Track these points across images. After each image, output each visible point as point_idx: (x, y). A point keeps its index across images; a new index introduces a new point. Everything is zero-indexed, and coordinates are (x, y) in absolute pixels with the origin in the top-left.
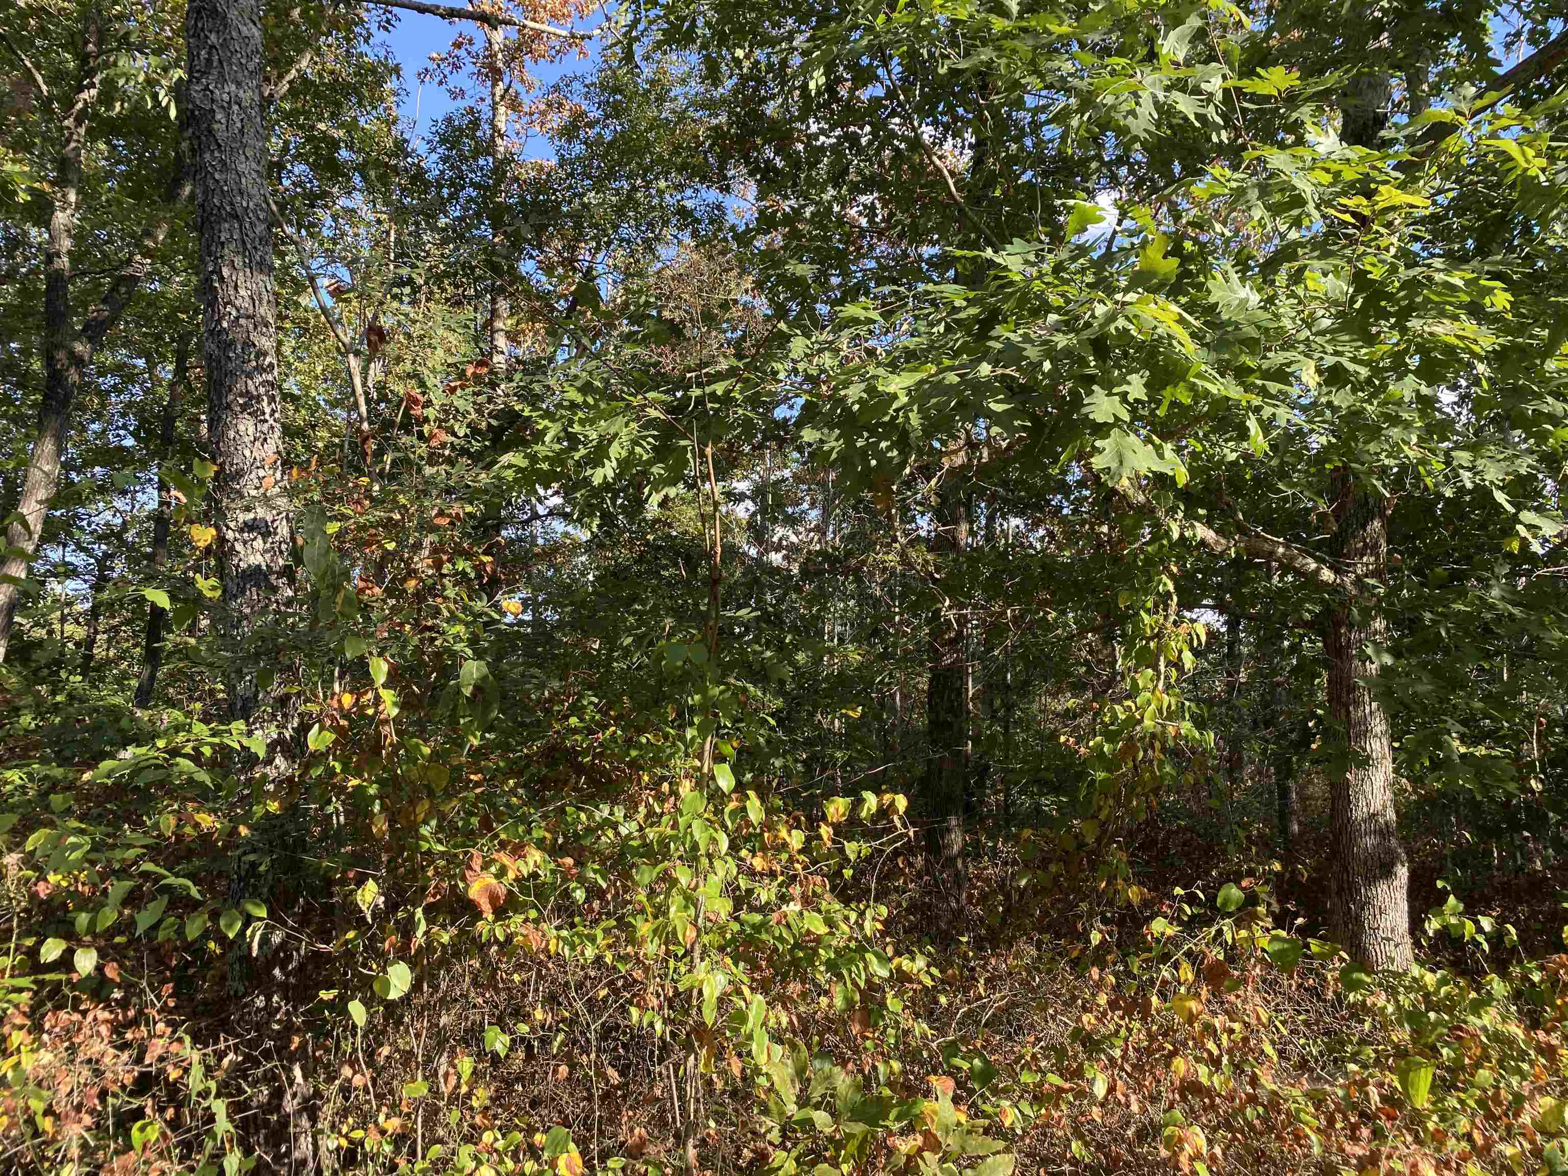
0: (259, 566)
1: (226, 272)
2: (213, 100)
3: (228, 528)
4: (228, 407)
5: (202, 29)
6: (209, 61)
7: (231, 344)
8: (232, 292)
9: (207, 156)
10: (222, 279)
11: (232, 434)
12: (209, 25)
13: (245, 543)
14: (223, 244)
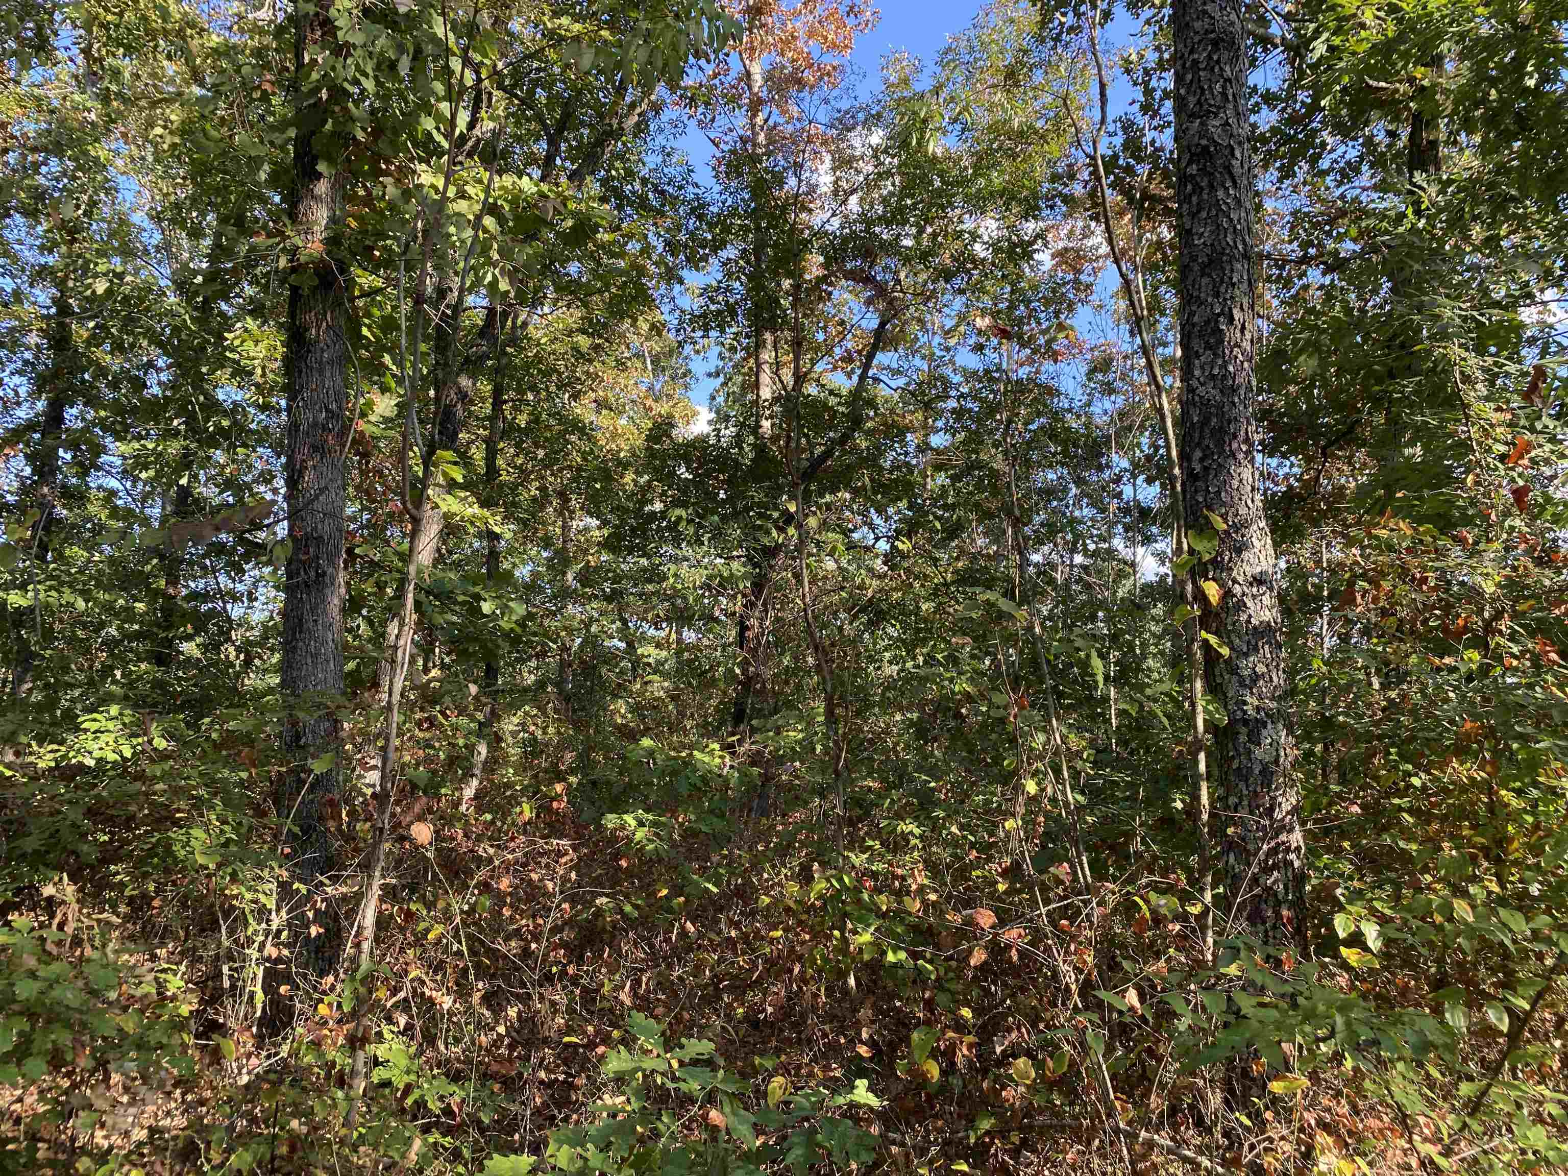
0: (1269, 623)
1: (1237, 314)
2: (1232, 135)
3: (1235, 581)
4: (1233, 455)
5: (1218, 62)
6: (1224, 94)
7: (1234, 390)
8: (1238, 335)
9: (1220, 194)
10: (1231, 320)
11: (1235, 483)
12: (1225, 56)
13: (1254, 597)
14: (1233, 285)
